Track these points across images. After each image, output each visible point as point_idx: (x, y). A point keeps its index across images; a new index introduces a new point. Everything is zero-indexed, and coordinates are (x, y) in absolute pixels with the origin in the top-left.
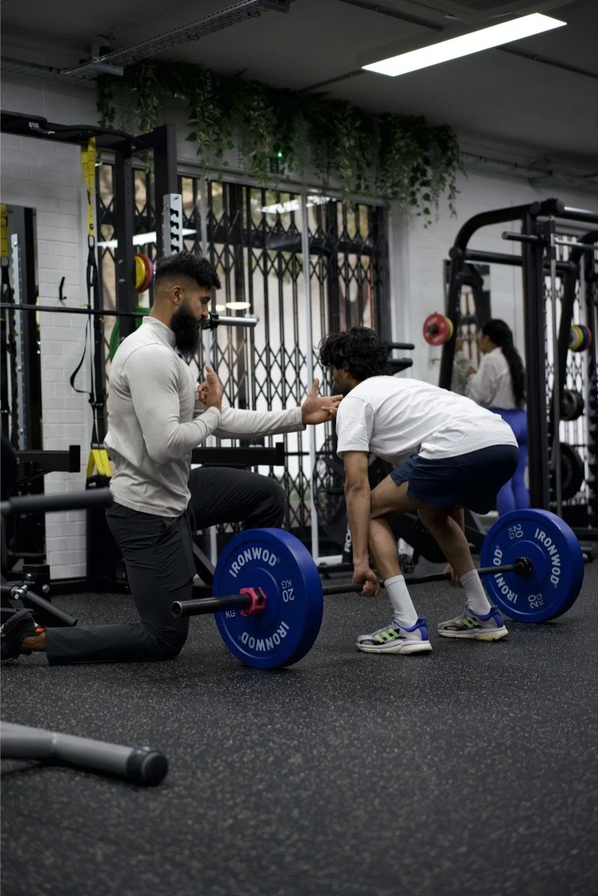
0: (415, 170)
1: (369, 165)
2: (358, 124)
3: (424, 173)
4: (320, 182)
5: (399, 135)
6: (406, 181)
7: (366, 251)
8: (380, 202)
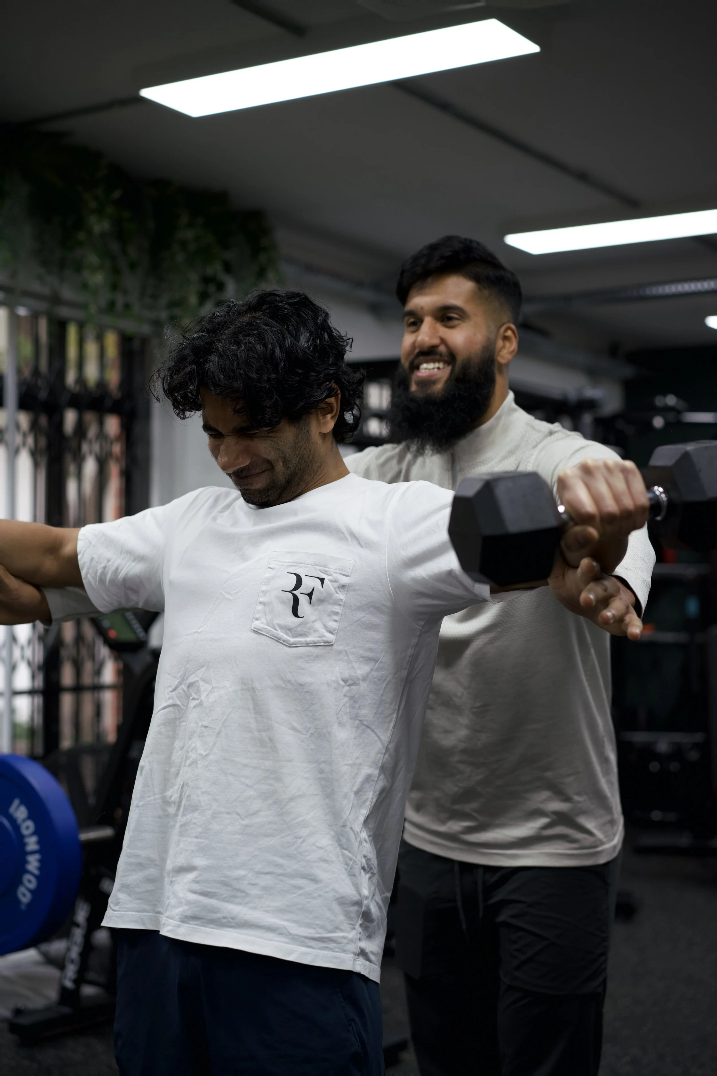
0: (206, 280)
1: (133, 266)
2: (117, 194)
3: (221, 287)
4: (46, 291)
5: (184, 219)
6: (193, 300)
7: (116, 408)
8: (146, 329)
